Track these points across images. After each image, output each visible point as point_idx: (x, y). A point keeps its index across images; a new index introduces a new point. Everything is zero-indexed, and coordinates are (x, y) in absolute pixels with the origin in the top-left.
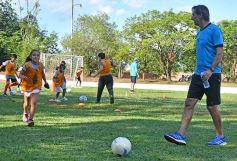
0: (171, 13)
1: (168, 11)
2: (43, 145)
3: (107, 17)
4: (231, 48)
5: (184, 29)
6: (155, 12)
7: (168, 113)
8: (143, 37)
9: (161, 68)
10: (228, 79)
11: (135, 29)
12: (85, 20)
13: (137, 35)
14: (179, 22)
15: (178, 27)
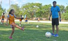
0: (33, 3)
1: (32, 3)
2: (2, 35)
3: (17, 5)
4: (48, 11)
5: (36, 7)
6: (29, 3)
7: (32, 28)
8: (26, 9)
9: (30, 17)
10: (47, 19)
11: (24, 7)
12: (12, 5)
13: (25, 9)
14: (35, 5)
15: (34, 6)
